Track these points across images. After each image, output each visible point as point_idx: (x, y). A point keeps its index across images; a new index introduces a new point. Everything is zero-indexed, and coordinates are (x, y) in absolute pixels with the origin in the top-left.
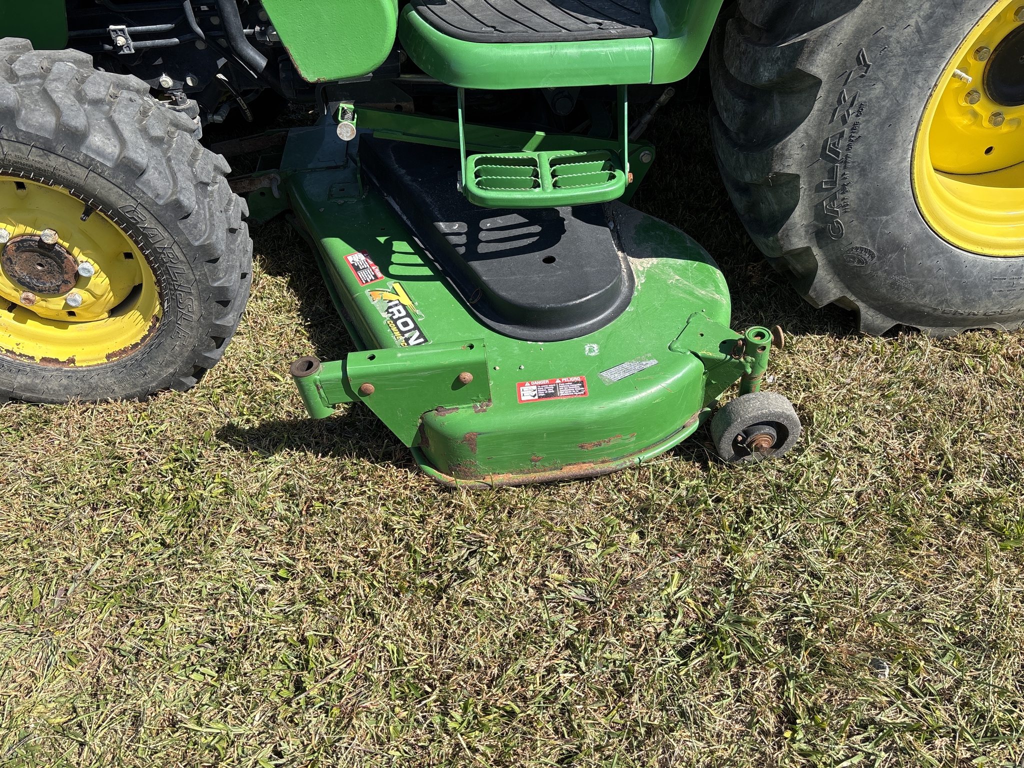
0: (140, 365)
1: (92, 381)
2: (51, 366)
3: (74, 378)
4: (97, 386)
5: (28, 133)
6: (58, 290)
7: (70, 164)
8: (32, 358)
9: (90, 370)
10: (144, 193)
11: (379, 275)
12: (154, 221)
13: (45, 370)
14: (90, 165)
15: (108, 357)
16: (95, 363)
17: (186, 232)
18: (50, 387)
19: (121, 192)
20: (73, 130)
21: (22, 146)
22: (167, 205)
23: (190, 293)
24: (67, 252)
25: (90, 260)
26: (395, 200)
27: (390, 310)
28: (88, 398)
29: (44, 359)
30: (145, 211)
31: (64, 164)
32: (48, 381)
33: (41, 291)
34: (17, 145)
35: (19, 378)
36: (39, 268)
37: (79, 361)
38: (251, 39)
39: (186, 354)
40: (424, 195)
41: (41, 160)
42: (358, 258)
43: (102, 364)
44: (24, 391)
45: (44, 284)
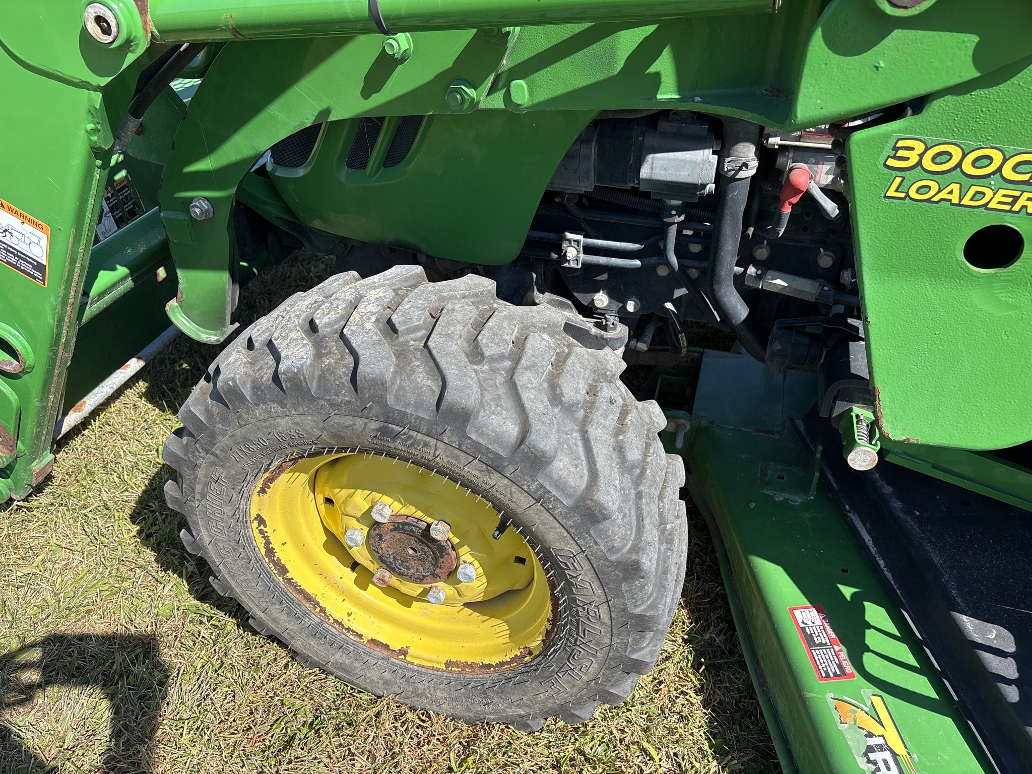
0: (485, 693)
1: (419, 686)
2: (377, 652)
3: (399, 676)
4: (423, 694)
5: (477, 443)
6: (422, 580)
7: (514, 488)
8: (361, 636)
9: (422, 672)
10: (596, 543)
11: (849, 667)
12: (591, 574)
13: (369, 654)
14: (540, 498)
15: (448, 664)
16: (430, 665)
17: (627, 595)
18: (368, 675)
19: (566, 534)
20: (539, 455)
21: (462, 455)
22: (618, 565)
23: (594, 656)
24: (453, 547)
25: (476, 563)
26: (865, 525)
27: (872, 756)
28: (407, 701)
29: (373, 641)
30: (587, 562)
31: (506, 487)
32: (369, 668)
33: (400, 574)
34: (456, 451)
35: (337, 656)
36: (411, 552)
37: (412, 656)
38: (739, 281)
39: (550, 705)
40: (928, 547)
41: (479, 475)
42: (810, 617)
43: (437, 670)
44: (338, 669)
45: (408, 569)
